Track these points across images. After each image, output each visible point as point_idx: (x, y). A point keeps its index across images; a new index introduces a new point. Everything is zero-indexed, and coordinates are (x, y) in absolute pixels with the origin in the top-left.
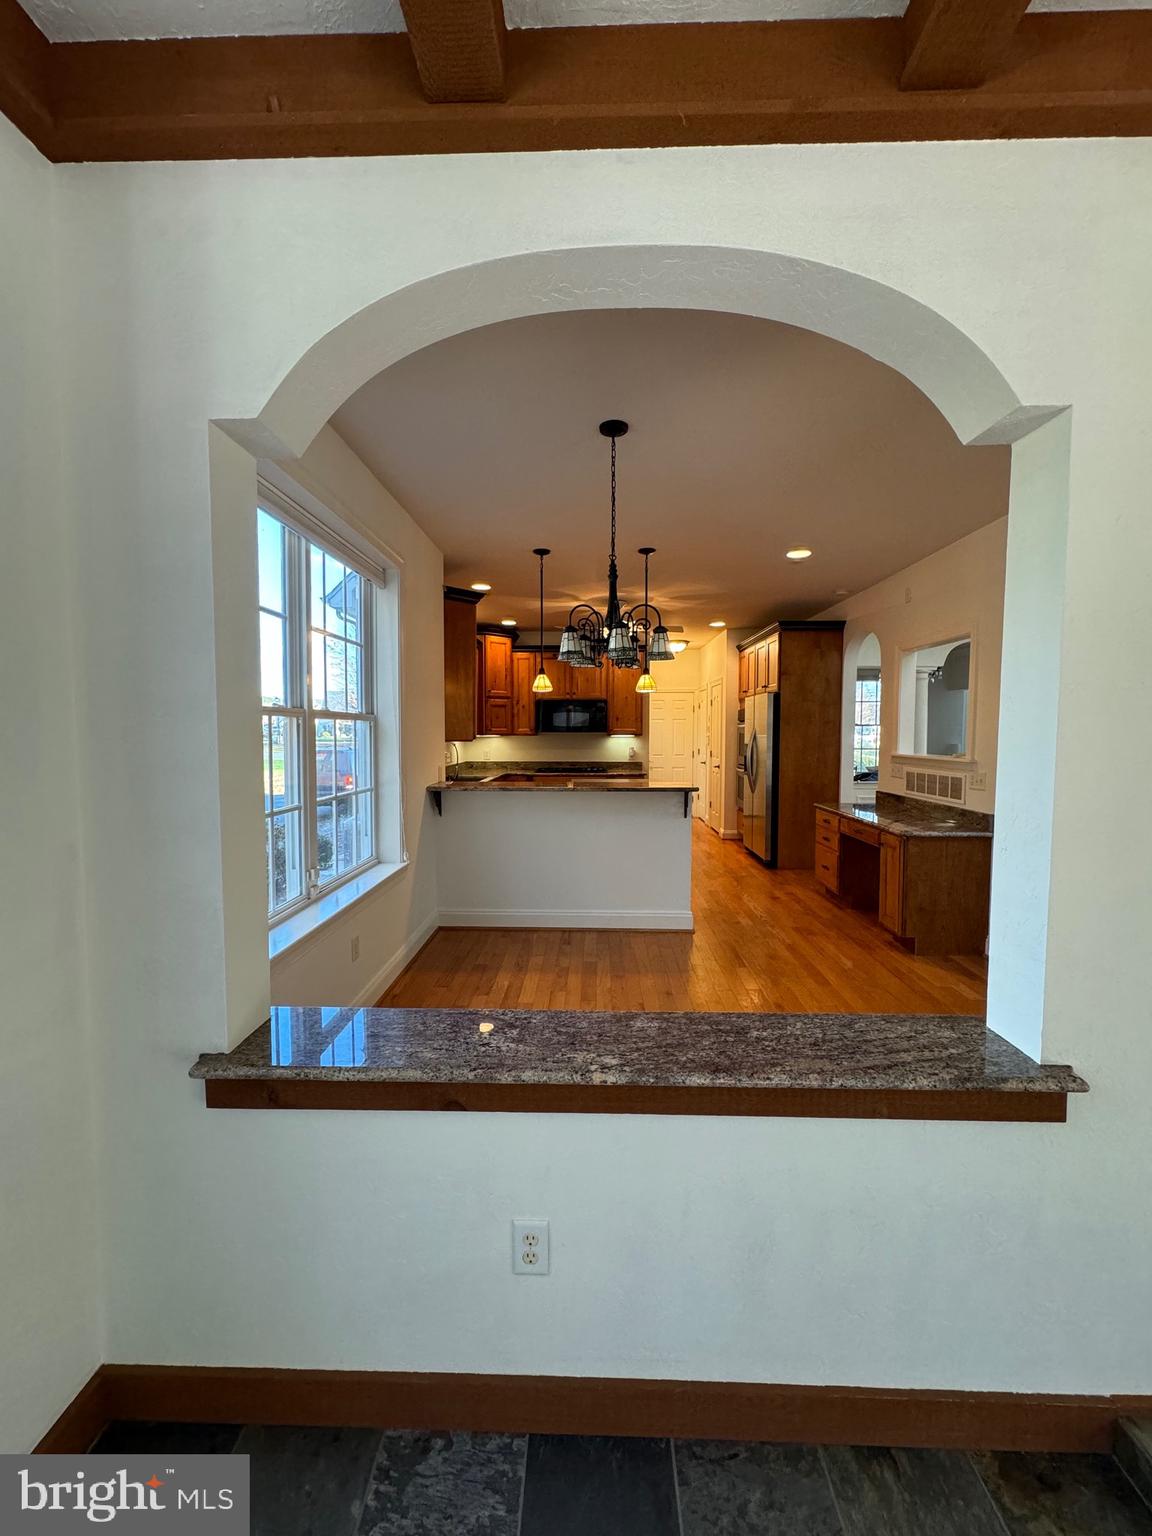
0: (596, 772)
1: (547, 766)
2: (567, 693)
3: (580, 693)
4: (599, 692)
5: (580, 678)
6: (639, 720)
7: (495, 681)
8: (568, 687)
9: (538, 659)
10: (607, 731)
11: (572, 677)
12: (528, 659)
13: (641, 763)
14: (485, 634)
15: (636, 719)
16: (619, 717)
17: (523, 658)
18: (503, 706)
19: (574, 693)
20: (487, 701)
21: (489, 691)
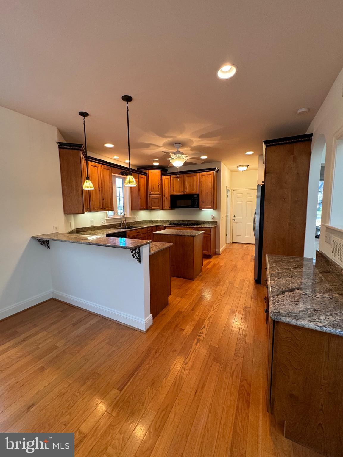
2: (183, 192)
3: (188, 191)
4: (195, 191)
5: (188, 185)
6: (213, 202)
7: (153, 188)
8: (183, 189)
9: (172, 178)
10: (199, 208)
11: (184, 185)
12: (168, 178)
13: (217, 221)
14: (148, 170)
15: (211, 202)
16: (204, 201)
17: (166, 178)
18: (157, 198)
19: (185, 192)
20: (149, 196)
21: (150, 192)
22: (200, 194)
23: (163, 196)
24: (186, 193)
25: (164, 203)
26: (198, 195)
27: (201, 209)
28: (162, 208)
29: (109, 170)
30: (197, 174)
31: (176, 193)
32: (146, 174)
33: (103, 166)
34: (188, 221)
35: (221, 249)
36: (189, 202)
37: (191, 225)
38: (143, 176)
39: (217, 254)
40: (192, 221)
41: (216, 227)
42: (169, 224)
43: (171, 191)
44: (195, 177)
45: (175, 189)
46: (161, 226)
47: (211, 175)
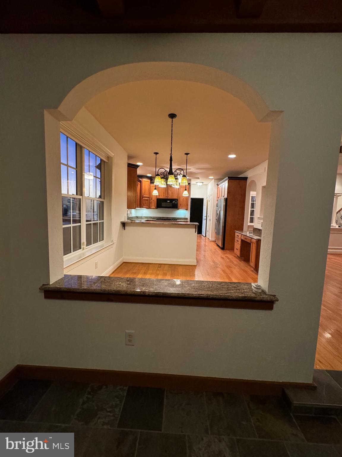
0: (173, 220)
1: (160, 218)
4: (176, 197)
5: (170, 192)
7: (145, 192)
8: (166, 195)
14: (142, 178)
15: (186, 205)
16: (181, 204)
17: (153, 186)
18: (147, 200)
19: (168, 197)
20: (142, 198)
21: (143, 195)
22: (179, 199)
25: (151, 204)
27: (179, 209)
31: (161, 197)
32: (140, 182)
36: (171, 205)
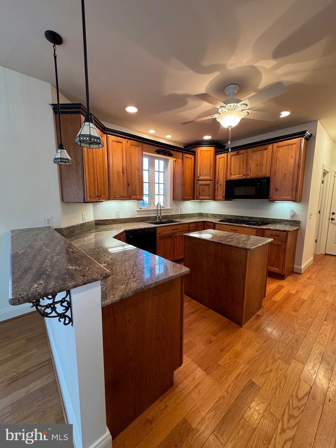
2: (244, 175)
3: (253, 174)
4: (265, 172)
5: (252, 165)
6: (294, 190)
7: (203, 172)
8: (245, 171)
9: (229, 157)
10: (268, 198)
11: (247, 164)
12: (224, 157)
13: (300, 221)
14: (197, 147)
15: (292, 190)
16: (278, 189)
17: (222, 157)
18: (207, 185)
19: (248, 175)
20: (197, 183)
21: (198, 177)
22: (272, 177)
23: (216, 183)
24: (248, 177)
25: (216, 191)
26: (268, 179)
27: (274, 201)
28: (214, 199)
29: (139, 147)
30: (270, 147)
31: (235, 177)
32: (194, 153)
33: (130, 142)
34: (250, 218)
35: (304, 266)
36: (252, 190)
37: (253, 225)
38: (190, 156)
39: (294, 273)
40: (257, 218)
41: (298, 230)
42: (221, 221)
43: (226, 175)
44: (265, 152)
45: (232, 171)
46: (209, 222)
47: (294, 146)
